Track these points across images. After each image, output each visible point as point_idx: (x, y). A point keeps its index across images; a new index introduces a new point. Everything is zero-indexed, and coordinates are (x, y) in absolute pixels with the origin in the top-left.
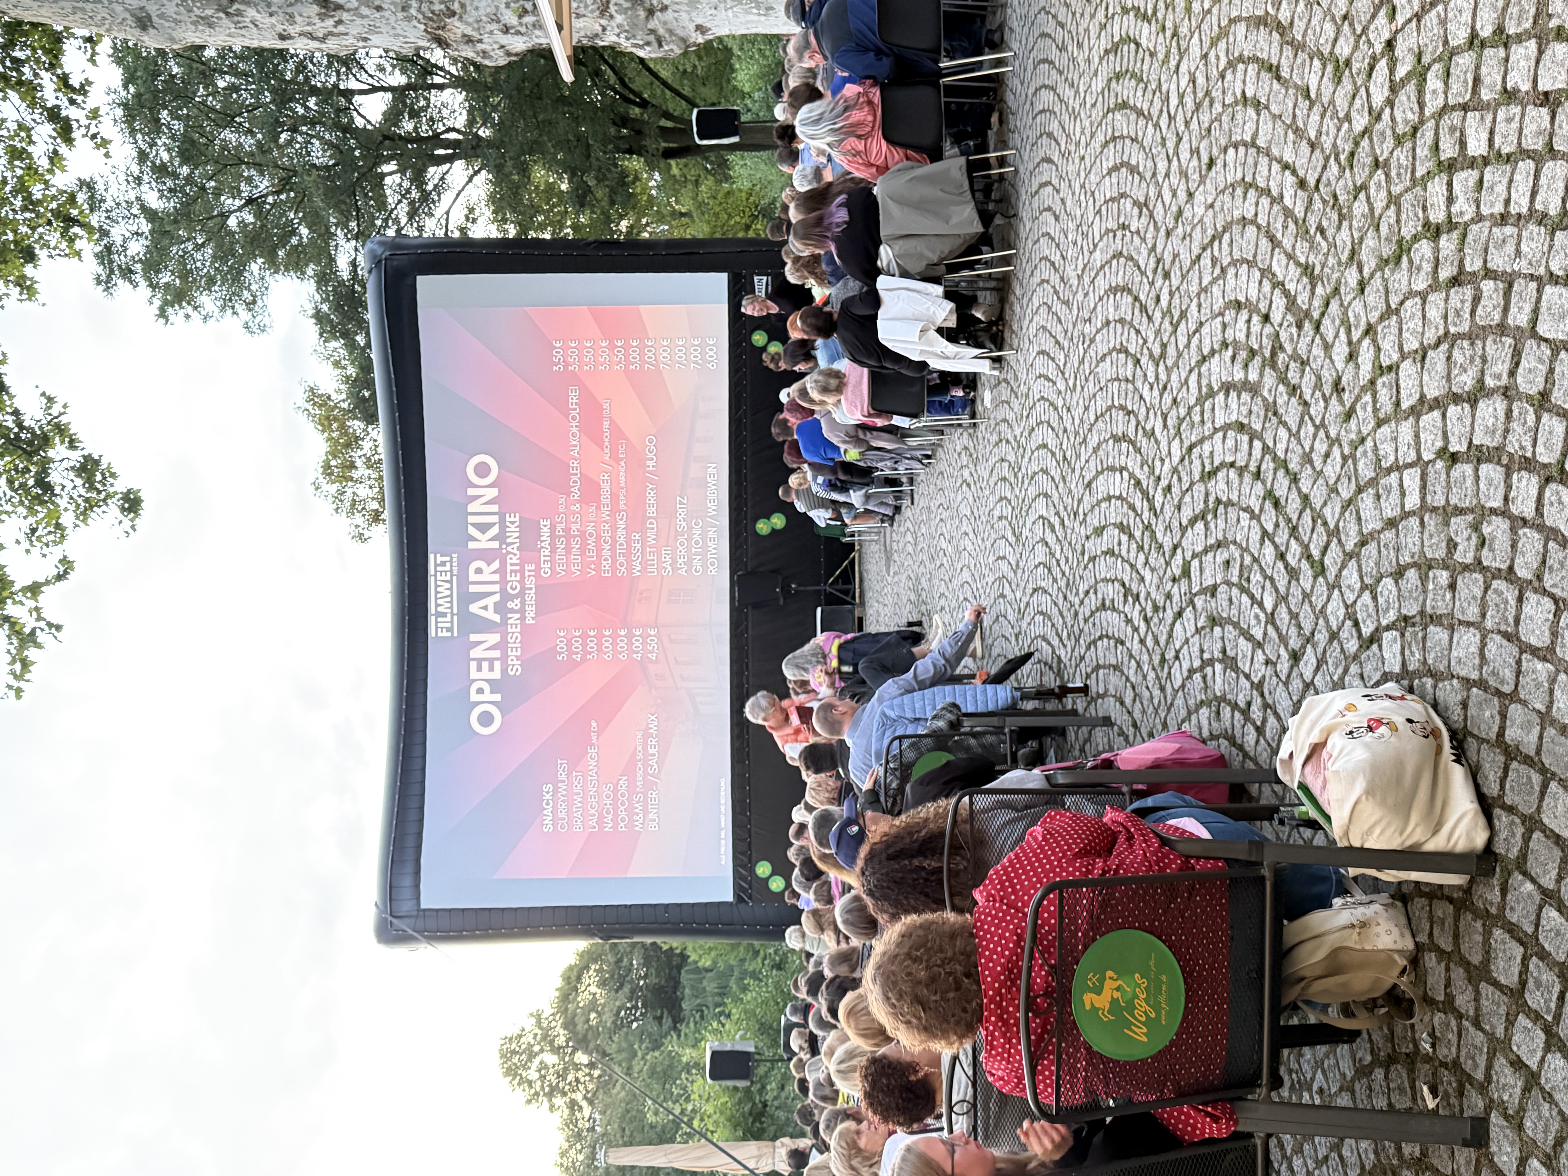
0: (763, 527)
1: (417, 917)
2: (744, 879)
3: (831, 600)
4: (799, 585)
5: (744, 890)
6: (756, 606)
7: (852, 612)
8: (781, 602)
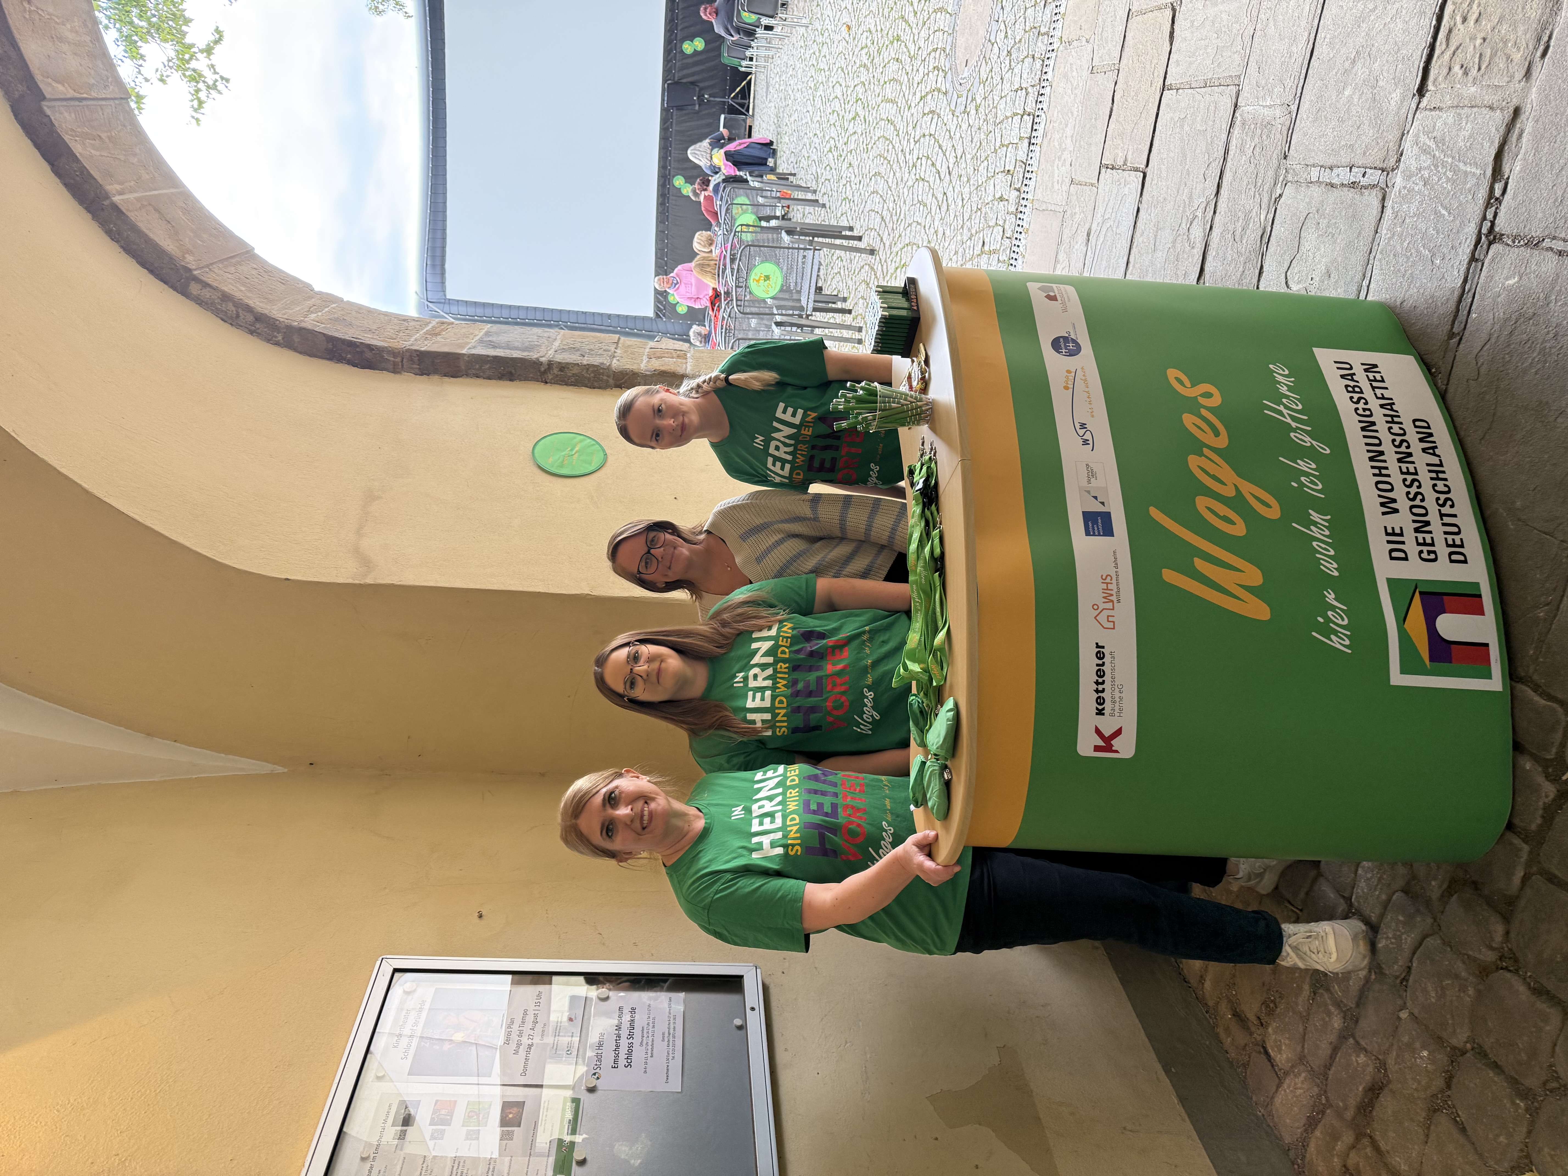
0: (688, 47)
1: (444, 303)
2: (661, 302)
3: (732, 110)
4: (710, 96)
5: (661, 311)
6: (680, 108)
7: (745, 121)
8: (697, 107)
